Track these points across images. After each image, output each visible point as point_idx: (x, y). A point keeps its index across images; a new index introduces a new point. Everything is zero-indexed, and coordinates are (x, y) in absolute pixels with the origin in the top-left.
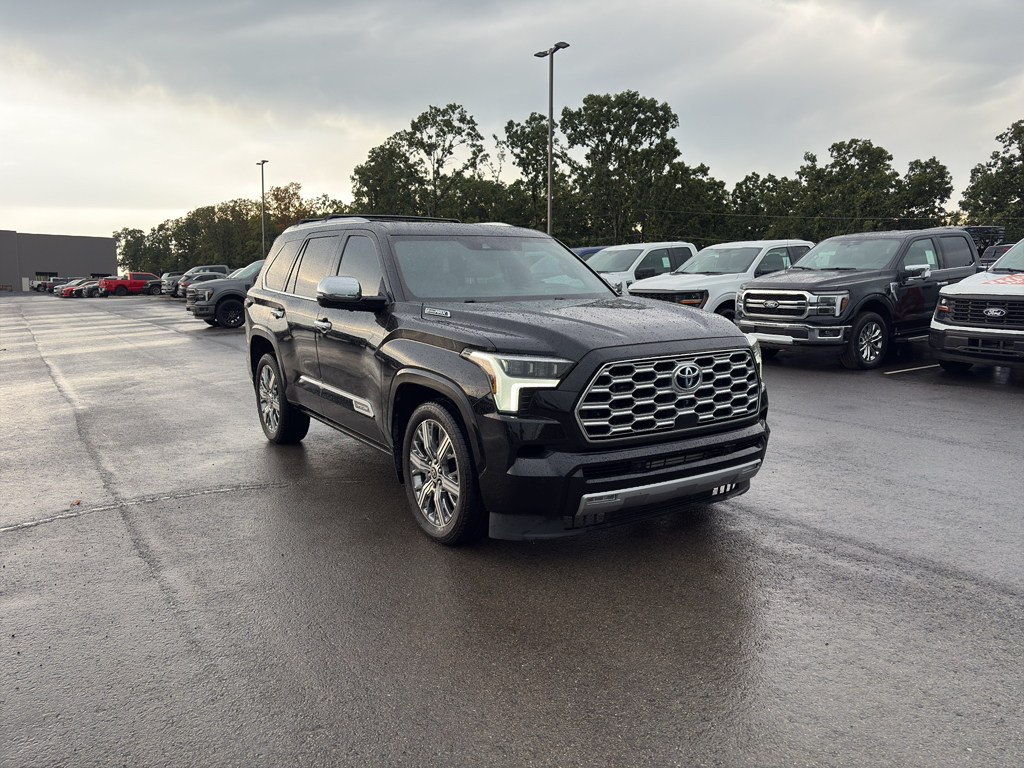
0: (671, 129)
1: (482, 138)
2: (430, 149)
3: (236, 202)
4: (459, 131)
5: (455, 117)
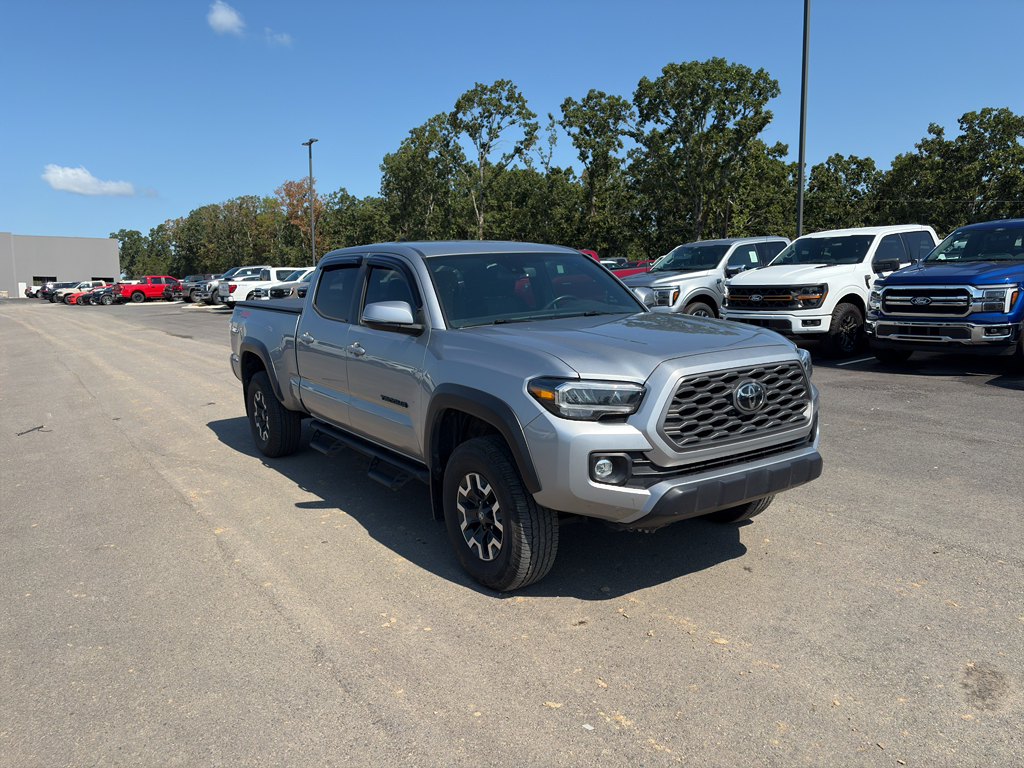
0: (770, 99)
1: (534, 116)
2: (473, 130)
3: (243, 199)
4: (507, 112)
5: (504, 94)
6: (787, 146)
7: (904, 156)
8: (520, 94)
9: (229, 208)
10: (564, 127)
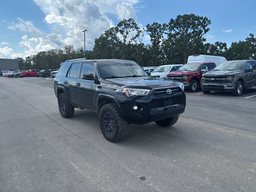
1: (139, 29)
2: (122, 32)
3: (53, 50)
4: (132, 27)
5: (131, 22)
6: (206, 39)
7: (234, 43)
8: (135, 23)
9: (49, 52)
10: (147, 32)
